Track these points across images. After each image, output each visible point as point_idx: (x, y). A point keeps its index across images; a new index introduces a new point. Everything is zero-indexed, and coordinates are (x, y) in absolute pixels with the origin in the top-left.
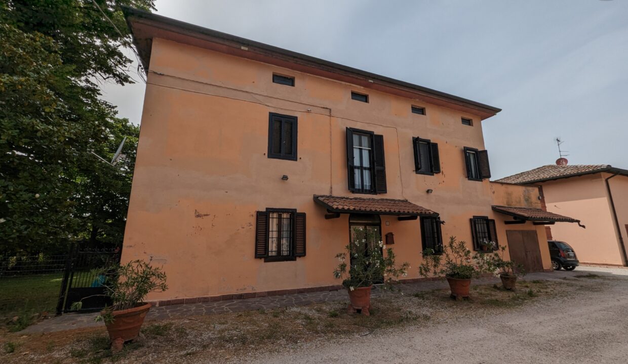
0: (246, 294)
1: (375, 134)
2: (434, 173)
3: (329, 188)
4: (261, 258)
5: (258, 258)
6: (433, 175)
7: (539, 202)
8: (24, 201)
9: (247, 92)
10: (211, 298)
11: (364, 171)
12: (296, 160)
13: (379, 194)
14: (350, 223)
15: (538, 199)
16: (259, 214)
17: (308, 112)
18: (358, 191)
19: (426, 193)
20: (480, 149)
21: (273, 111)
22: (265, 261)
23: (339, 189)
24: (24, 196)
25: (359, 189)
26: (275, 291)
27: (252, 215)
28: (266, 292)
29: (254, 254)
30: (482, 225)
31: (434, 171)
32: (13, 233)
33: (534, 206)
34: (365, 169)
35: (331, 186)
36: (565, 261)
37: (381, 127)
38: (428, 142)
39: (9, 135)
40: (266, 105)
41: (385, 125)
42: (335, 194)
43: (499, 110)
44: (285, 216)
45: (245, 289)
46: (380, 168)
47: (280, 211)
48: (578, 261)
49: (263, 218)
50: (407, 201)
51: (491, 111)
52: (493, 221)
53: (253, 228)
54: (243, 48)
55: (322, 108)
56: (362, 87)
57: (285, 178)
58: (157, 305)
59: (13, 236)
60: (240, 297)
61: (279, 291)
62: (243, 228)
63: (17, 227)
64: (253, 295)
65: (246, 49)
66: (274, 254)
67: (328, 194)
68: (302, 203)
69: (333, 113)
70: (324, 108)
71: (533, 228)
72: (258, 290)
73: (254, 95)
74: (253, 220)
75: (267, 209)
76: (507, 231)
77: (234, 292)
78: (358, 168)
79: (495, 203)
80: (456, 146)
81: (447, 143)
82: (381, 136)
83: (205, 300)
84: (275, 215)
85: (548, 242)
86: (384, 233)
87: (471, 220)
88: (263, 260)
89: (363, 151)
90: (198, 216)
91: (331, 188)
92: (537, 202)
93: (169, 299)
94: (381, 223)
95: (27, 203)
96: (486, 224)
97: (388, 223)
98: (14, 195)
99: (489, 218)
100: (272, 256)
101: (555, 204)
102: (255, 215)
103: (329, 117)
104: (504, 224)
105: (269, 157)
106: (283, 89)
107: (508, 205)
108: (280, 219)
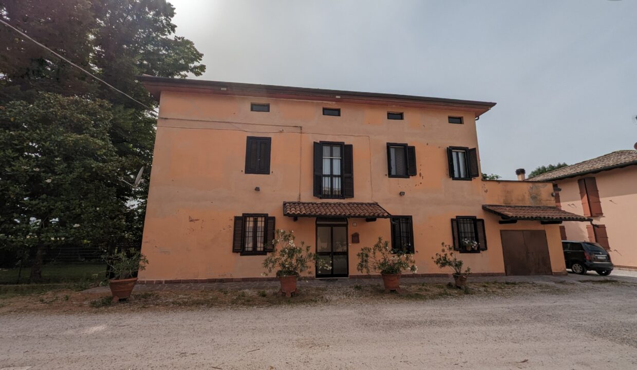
0: (226, 279)
1: (345, 144)
2: (409, 176)
3: (298, 196)
4: (237, 252)
5: (235, 252)
6: (409, 178)
7: (553, 199)
8: (90, 213)
9: (228, 122)
10: (200, 280)
11: (334, 178)
12: (269, 174)
13: (347, 198)
14: (316, 224)
15: (551, 196)
16: (237, 218)
17: (281, 132)
18: (327, 197)
19: (399, 196)
20: (470, 147)
21: (250, 135)
22: (241, 255)
23: (308, 196)
24: (90, 209)
25: (328, 195)
26: (249, 278)
27: (232, 220)
28: (241, 279)
29: (232, 250)
30: (469, 225)
31: (409, 174)
32: (84, 233)
33: (544, 203)
34: (336, 176)
35: (300, 193)
36: (591, 265)
37: (352, 137)
38: (405, 146)
39: (78, 172)
40: (244, 131)
41: (356, 135)
42: (303, 200)
43: (494, 104)
44: (259, 219)
45: (225, 275)
46: (348, 175)
47: (256, 216)
48: (612, 265)
49: (240, 221)
50: (377, 204)
51: (483, 107)
52: (482, 221)
53: (232, 229)
54: (222, 89)
55: (293, 127)
56: (334, 103)
57: (257, 189)
58: (164, 283)
59: (84, 235)
60: (222, 281)
61: (251, 278)
62: (224, 229)
63: (86, 230)
64: (231, 280)
65: (225, 89)
66: (250, 249)
67: (295, 200)
68: (272, 208)
69: (303, 130)
70: (295, 127)
71: (541, 227)
72: (235, 276)
73: (234, 124)
74: (232, 223)
75: (243, 214)
76: (501, 231)
77: (217, 277)
78: (328, 176)
79: (488, 202)
80: (439, 147)
81: (427, 144)
82: (351, 146)
83: (196, 282)
84: (252, 219)
85: (563, 243)
86: (350, 233)
87: (452, 220)
88: (239, 253)
89: (334, 161)
90: (191, 221)
91: (300, 195)
92: (549, 199)
93: (171, 279)
94: (347, 224)
95: (92, 214)
96: (474, 223)
97: (355, 224)
98: (84, 209)
99: (477, 218)
100: (248, 251)
101: (611, 198)
102: (233, 219)
103: (300, 134)
104: (498, 224)
105: (246, 173)
106: (259, 116)
107: (505, 204)
108: (255, 222)
